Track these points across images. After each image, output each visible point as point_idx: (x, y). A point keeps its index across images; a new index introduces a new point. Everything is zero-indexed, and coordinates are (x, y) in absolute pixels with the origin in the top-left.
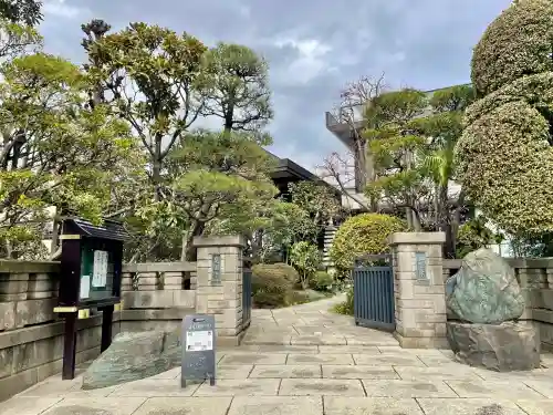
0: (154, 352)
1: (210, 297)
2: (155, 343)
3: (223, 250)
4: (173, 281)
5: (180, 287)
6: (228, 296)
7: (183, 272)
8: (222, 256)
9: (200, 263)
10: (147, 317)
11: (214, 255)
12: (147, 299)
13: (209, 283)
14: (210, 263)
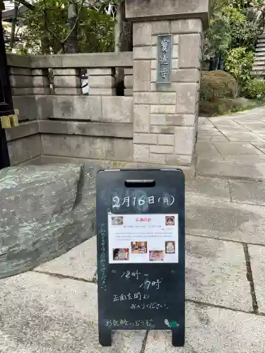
0: (59, 211)
1: (153, 108)
2: (61, 193)
3: (178, 25)
4: (98, 82)
5: (110, 91)
6: (183, 109)
7: (113, 69)
8: (176, 38)
9: (138, 52)
10: (70, 132)
11: (162, 37)
12: (68, 107)
13: (153, 87)
14: (154, 52)
